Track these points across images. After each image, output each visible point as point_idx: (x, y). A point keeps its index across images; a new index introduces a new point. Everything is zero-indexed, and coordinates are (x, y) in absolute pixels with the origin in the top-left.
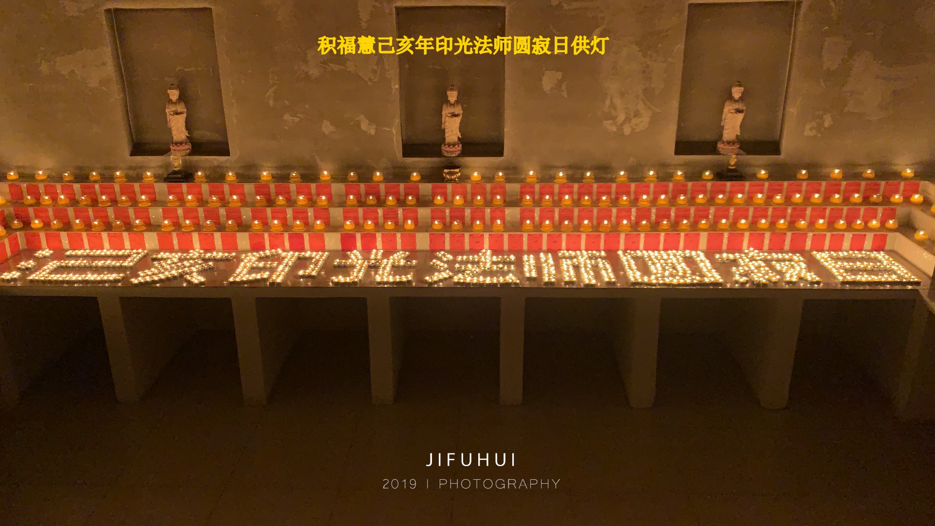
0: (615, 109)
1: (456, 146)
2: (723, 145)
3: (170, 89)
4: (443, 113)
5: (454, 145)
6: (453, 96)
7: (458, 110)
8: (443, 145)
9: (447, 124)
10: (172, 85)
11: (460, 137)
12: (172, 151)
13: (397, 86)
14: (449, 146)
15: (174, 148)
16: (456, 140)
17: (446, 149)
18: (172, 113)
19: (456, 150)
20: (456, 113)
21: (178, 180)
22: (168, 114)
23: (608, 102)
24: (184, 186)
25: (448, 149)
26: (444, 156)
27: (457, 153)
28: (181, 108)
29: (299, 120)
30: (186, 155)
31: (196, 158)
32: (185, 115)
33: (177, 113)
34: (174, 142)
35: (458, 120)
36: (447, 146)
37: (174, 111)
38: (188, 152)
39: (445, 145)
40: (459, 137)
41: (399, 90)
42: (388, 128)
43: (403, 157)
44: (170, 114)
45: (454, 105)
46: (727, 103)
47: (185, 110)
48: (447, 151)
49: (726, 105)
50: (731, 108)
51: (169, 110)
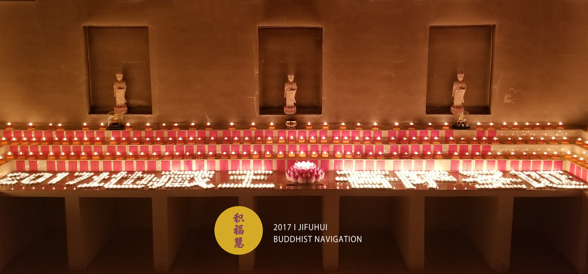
1: (293, 108)
2: (454, 108)
3: (117, 73)
4: (285, 88)
5: (292, 107)
6: (291, 78)
7: (295, 86)
8: (285, 108)
9: (287, 95)
10: (119, 71)
11: (295, 102)
12: (115, 111)
13: (258, 72)
14: (288, 108)
15: (116, 109)
16: (293, 104)
17: (287, 110)
18: (117, 88)
19: (293, 110)
20: (293, 88)
22: (115, 88)
25: (288, 110)
26: (286, 114)
27: (293, 112)
28: (124, 85)
30: (124, 114)
31: (129, 116)
32: (125, 90)
33: (120, 88)
34: (117, 106)
35: (294, 92)
36: (287, 108)
37: (119, 87)
38: (125, 112)
39: (286, 107)
40: (294, 103)
41: (258, 74)
42: (251, 97)
43: (260, 114)
44: (116, 89)
45: (292, 83)
46: (455, 83)
47: (126, 86)
48: (287, 111)
49: (454, 84)
50: (457, 86)
51: (116, 86)
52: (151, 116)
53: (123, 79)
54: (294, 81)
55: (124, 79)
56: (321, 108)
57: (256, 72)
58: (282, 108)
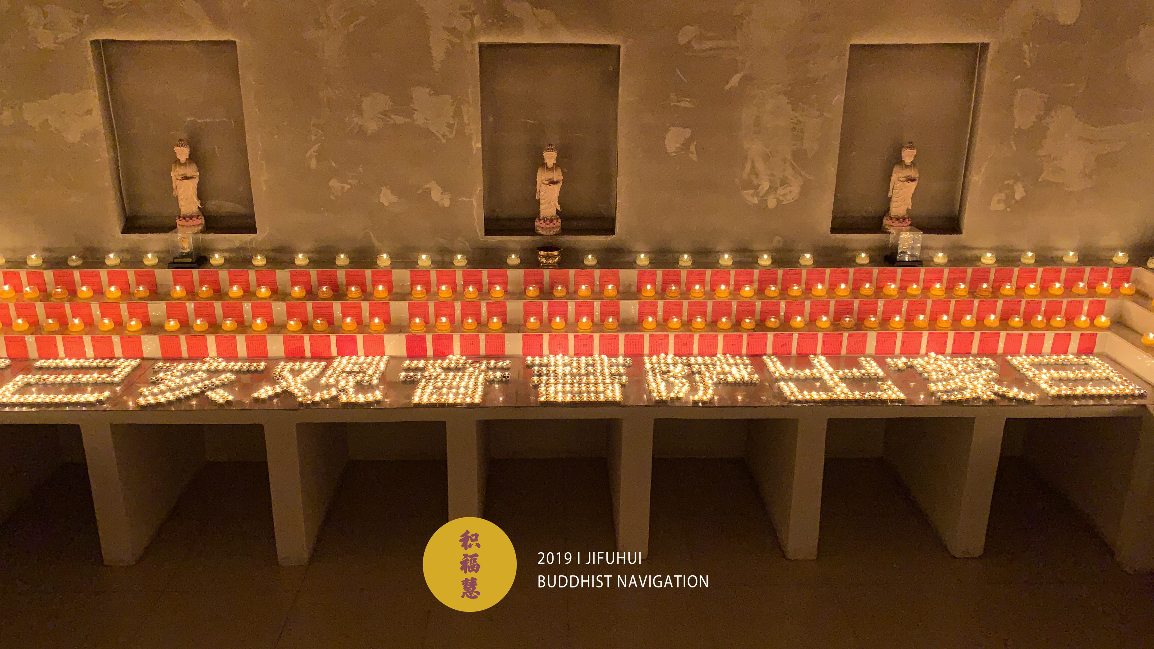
0: (757, 176)
1: (554, 222)
2: (890, 221)
3: (178, 146)
4: (538, 180)
5: (551, 221)
6: (550, 158)
7: (557, 175)
8: (537, 220)
9: (542, 193)
10: (180, 140)
11: (559, 209)
12: (178, 227)
13: (480, 145)
14: (545, 221)
15: (181, 223)
16: (554, 213)
17: (542, 225)
18: (180, 178)
19: (554, 226)
20: (555, 180)
21: (187, 265)
22: (174, 178)
23: (748, 167)
24: (195, 273)
26: (540, 235)
27: (555, 230)
28: (192, 170)
29: (349, 187)
30: (197, 233)
31: (211, 236)
32: (196, 181)
33: (186, 178)
34: (182, 215)
35: (557, 188)
36: (542, 222)
37: (184, 174)
38: (200, 228)
39: (540, 220)
40: (557, 209)
41: (481, 149)
42: (466, 198)
43: (486, 235)
44: (177, 179)
45: (552, 169)
46: (896, 169)
47: (198, 173)
48: (542, 228)
49: (894, 171)
50: (900, 175)
51: (177, 174)
52: (254, 238)
53: (189, 156)
54: (556, 165)
55: (193, 158)
56: (613, 220)
57: (475, 144)
58: (532, 220)
